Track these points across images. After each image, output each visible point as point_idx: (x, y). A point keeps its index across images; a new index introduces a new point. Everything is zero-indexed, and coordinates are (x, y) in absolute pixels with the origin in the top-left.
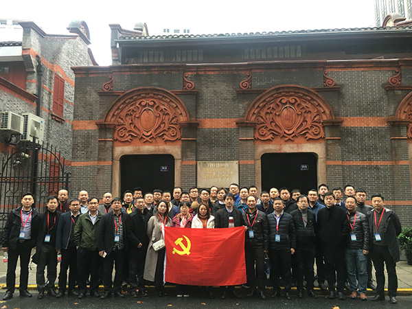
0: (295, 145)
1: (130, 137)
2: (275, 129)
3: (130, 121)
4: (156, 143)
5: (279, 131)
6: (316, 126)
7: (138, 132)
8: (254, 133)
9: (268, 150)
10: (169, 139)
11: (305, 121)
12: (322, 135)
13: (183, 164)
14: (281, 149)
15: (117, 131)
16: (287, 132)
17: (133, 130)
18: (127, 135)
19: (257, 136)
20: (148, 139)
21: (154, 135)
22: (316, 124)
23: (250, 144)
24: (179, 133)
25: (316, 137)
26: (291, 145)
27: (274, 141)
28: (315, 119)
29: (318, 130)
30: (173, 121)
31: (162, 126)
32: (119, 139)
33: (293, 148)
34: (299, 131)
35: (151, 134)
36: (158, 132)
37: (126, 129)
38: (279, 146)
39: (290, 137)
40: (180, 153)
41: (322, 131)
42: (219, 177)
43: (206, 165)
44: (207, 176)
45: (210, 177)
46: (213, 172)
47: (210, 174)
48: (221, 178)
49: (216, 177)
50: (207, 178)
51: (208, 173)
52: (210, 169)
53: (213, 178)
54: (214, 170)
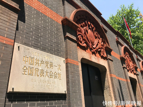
5: (89, 43)
9: (84, 56)
11: (98, 43)
14: (91, 58)
22: (103, 47)
25: (104, 56)
28: (102, 44)
33: (96, 59)
34: (97, 48)
39: (94, 50)
41: (105, 52)
42: (46, 75)
43: (29, 52)
44: (29, 71)
45: (34, 74)
46: (39, 66)
47: (34, 69)
48: (48, 77)
49: (42, 75)
50: (28, 74)
51: (32, 66)
52: (35, 61)
53: (38, 76)
54: (40, 62)
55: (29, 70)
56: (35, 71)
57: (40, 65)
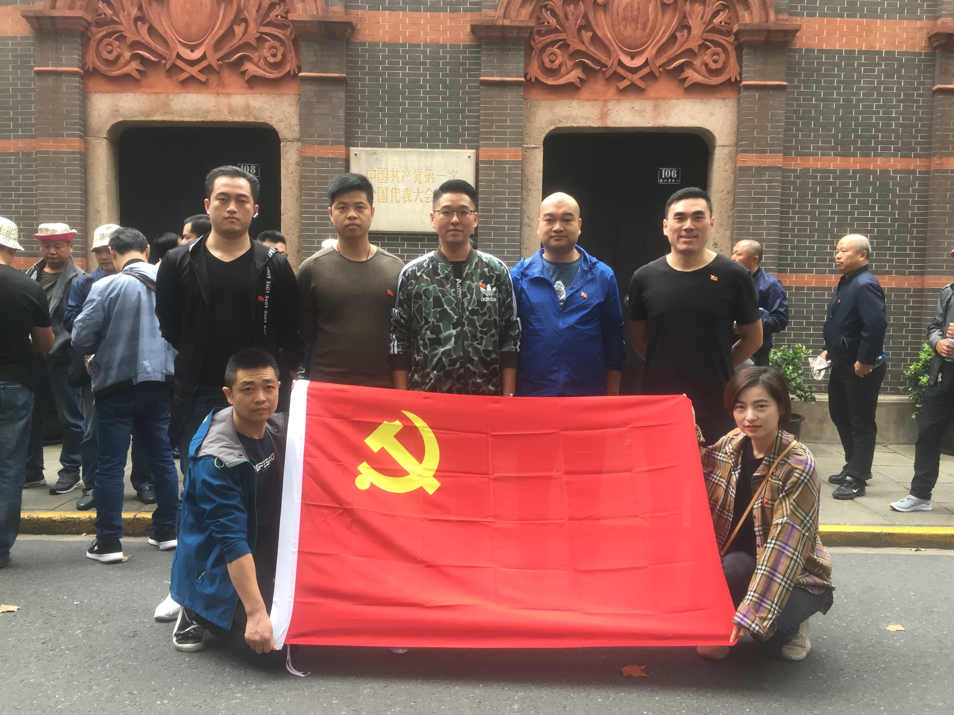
0: (648, 105)
1: (135, 65)
2: (593, 50)
3: (134, 12)
4: (222, 85)
5: (603, 58)
6: (717, 44)
7: (160, 49)
8: (528, 64)
9: (567, 118)
10: (260, 72)
11: (684, 26)
12: (732, 72)
13: (308, 154)
14: (604, 115)
15: (93, 44)
16: (627, 61)
17: (147, 38)
18: (127, 55)
19: (535, 71)
20: (194, 71)
21: (213, 59)
22: (717, 37)
23: (510, 96)
24: (291, 55)
25: (714, 81)
26: (638, 104)
27: (585, 93)
28: (716, 21)
29: (723, 57)
30: (272, 15)
31: (239, 30)
32: (103, 68)
33: (641, 112)
34: (663, 59)
35: (204, 57)
36: (226, 49)
37: (122, 38)
38: (599, 104)
39: (636, 78)
40: (295, 120)
41: (733, 60)
42: (417, 199)
43: (377, 159)
44: (378, 196)
45: (389, 199)
46: (399, 182)
47: (389, 190)
48: (422, 202)
49: (407, 199)
50: (378, 200)
51: (384, 185)
52: (390, 174)
53: (398, 202)
54: (400, 175)
55: (379, 193)
56: (392, 194)
57: (400, 180)
